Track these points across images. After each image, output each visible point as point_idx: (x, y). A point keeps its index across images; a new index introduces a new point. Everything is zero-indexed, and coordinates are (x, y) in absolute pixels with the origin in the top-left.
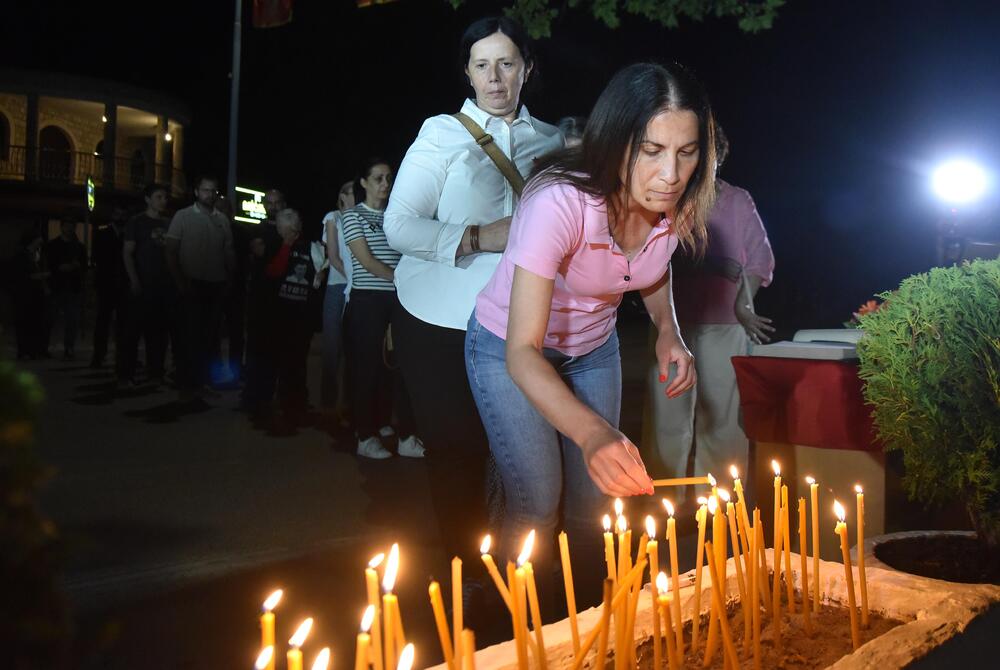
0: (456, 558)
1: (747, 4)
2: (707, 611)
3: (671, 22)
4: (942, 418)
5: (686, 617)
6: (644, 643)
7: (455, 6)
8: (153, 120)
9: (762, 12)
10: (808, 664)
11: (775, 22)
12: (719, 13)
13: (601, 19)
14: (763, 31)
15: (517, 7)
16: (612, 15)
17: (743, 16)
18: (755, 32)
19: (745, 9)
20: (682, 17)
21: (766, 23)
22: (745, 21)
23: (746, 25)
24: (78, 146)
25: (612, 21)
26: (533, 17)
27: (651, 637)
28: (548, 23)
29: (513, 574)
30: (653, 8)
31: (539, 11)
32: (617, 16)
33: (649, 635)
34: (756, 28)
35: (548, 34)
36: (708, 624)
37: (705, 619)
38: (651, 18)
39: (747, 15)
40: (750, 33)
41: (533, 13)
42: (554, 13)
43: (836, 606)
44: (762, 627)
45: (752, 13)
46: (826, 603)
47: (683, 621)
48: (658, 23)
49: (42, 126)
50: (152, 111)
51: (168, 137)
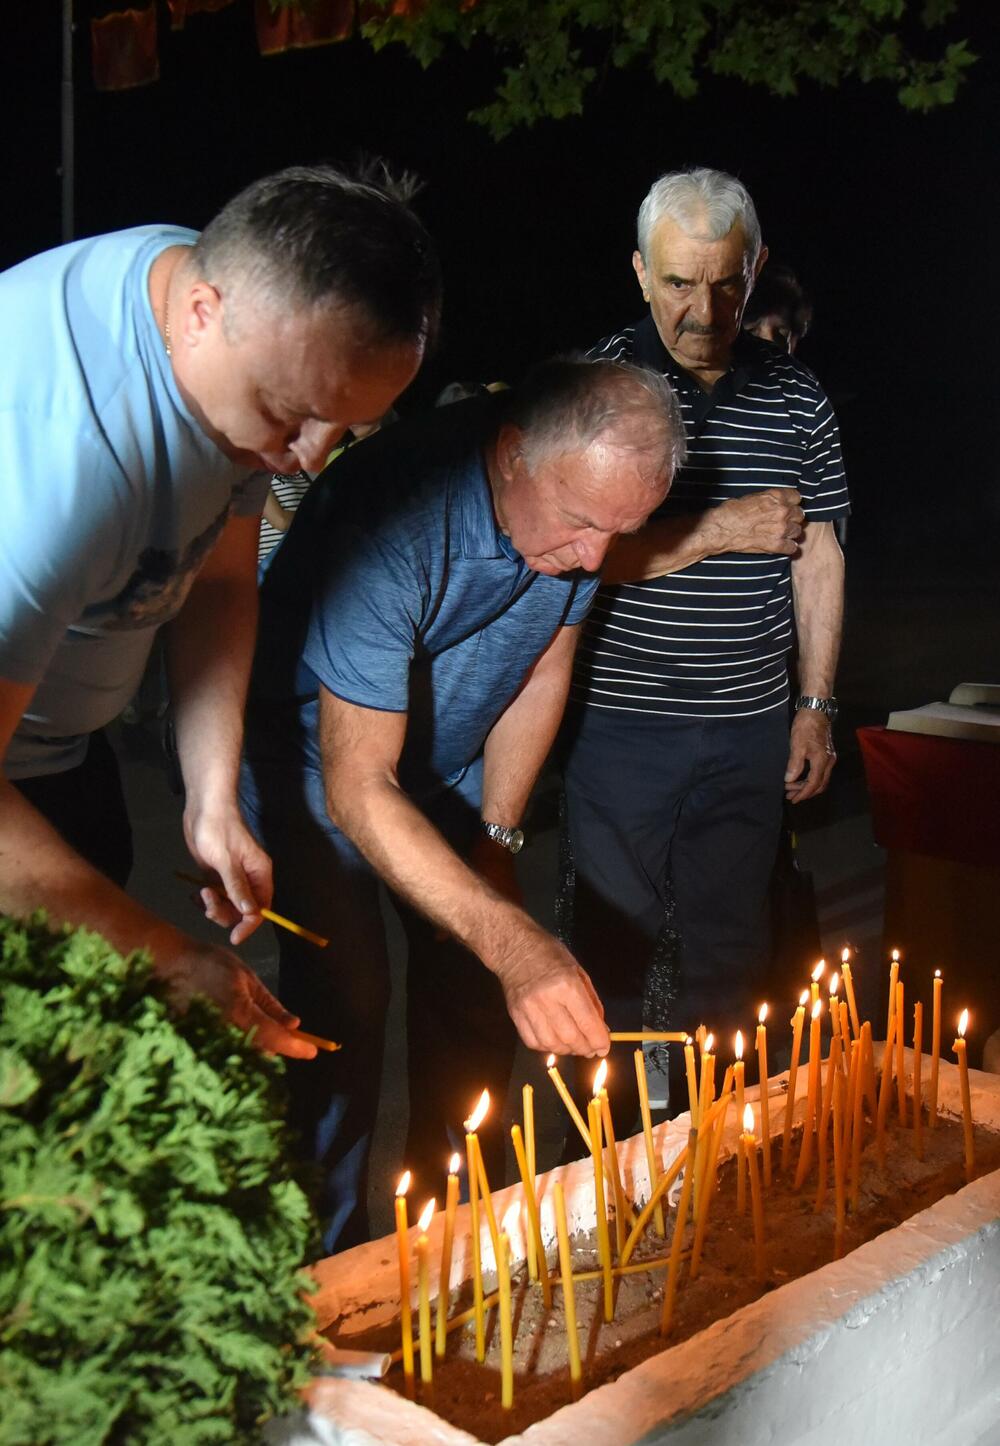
0: (527, 1085)
1: (913, 63)
2: (800, 1123)
3: (786, 86)
5: (776, 1131)
6: (726, 1162)
7: (425, 64)
9: (939, 76)
10: (914, 1191)
11: (961, 91)
12: (866, 78)
13: (667, 83)
14: (940, 109)
15: (528, 66)
16: (687, 75)
17: (906, 82)
18: (925, 111)
19: (910, 70)
20: (802, 80)
21: (946, 94)
22: (909, 89)
23: (913, 97)
25: (686, 85)
26: (555, 81)
27: (735, 1155)
28: (577, 91)
30: (756, 66)
31: (563, 72)
32: (694, 77)
33: (732, 1153)
34: (928, 103)
35: (579, 109)
36: (801, 1138)
37: (799, 1132)
38: (751, 81)
39: (913, 82)
40: (918, 112)
41: (554, 76)
42: (589, 74)
43: (957, 1120)
44: (864, 1145)
45: (922, 77)
46: (945, 1115)
47: (771, 1136)
48: (762, 88)
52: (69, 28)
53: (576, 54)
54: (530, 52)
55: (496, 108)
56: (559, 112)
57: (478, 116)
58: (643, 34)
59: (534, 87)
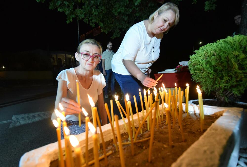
0: (111, 100)
4: (214, 74)
7: (107, 34)
8: (71, 56)
24: (62, 60)
29: (127, 104)
35: (120, 36)
42: (121, 32)
49: (58, 58)
50: (70, 55)
51: (72, 58)
52: (79, 37)
53: (119, 31)
54: (115, 31)
55: (113, 37)
56: (118, 36)
57: (111, 37)
58: (125, 27)
59: (116, 34)
